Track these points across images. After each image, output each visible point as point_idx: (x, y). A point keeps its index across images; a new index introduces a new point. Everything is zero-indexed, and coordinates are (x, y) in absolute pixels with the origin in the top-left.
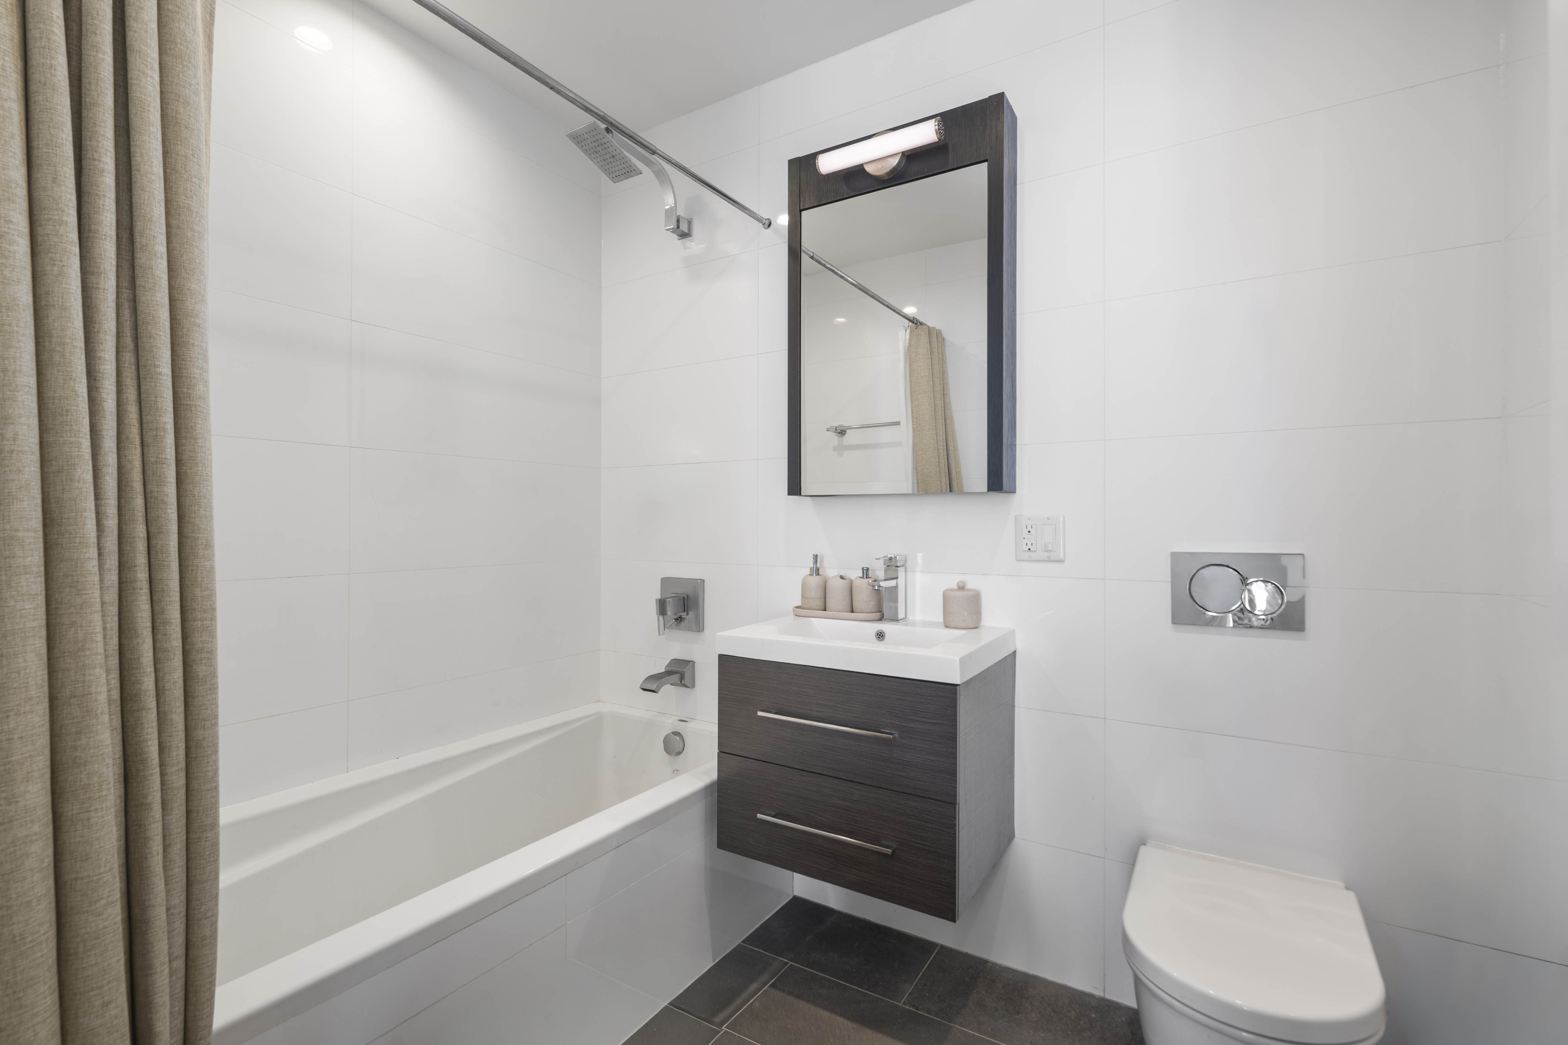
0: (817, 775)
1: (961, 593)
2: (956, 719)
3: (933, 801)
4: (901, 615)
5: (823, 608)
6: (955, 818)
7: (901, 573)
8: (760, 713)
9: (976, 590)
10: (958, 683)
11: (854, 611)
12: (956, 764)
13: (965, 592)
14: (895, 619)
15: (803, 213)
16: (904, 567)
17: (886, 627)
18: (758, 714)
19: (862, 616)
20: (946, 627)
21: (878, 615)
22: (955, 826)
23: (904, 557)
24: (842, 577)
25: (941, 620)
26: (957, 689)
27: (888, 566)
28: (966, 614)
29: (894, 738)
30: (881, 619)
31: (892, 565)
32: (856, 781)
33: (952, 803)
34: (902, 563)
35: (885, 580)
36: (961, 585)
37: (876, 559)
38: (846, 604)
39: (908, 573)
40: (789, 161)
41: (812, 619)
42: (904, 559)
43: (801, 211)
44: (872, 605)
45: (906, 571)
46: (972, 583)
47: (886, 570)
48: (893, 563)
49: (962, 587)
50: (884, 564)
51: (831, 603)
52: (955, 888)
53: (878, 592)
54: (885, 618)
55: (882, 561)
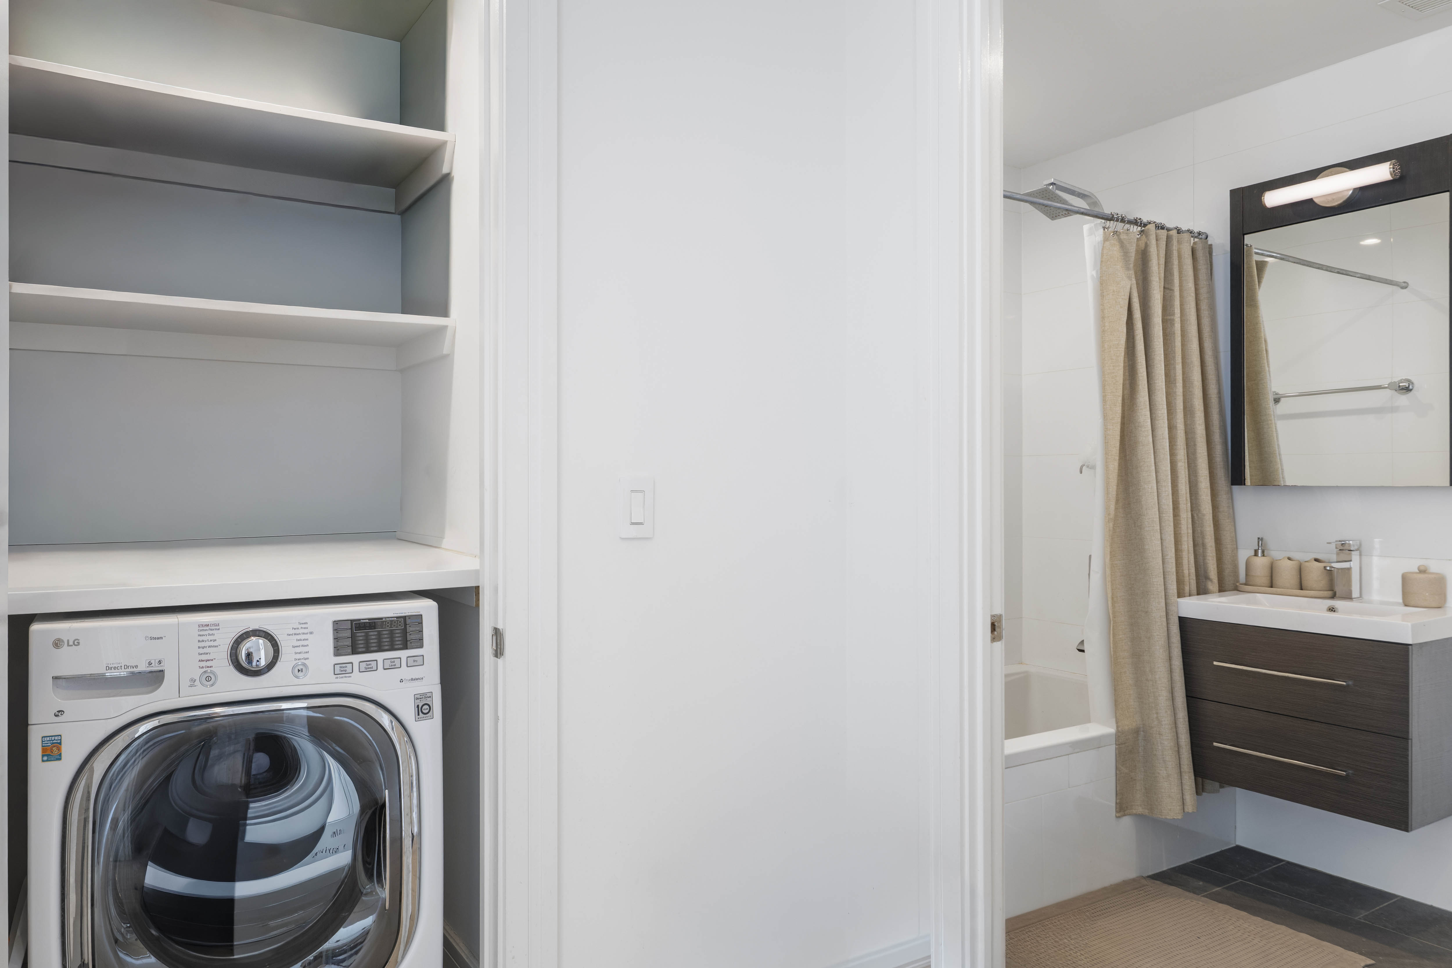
0: (1272, 714)
1: (1422, 576)
2: (1408, 672)
3: (1387, 736)
4: (1355, 594)
5: (1270, 585)
6: (1408, 750)
7: (1355, 556)
8: (1215, 663)
9: (1439, 574)
10: (1410, 643)
11: (1303, 588)
12: (1408, 707)
13: (1426, 575)
14: (1348, 597)
15: (1245, 236)
16: (1358, 551)
17: (1337, 603)
18: (1214, 664)
19: (1312, 593)
20: (1406, 605)
21: (1330, 593)
22: (1408, 756)
23: (1358, 542)
24: (1289, 559)
25: (1401, 601)
26: (1409, 648)
27: (1340, 550)
28: (1427, 594)
29: (1348, 686)
30: (1333, 597)
31: (1344, 549)
32: (1310, 719)
33: (1403, 737)
34: (1356, 547)
35: (1337, 562)
36: (1422, 568)
37: (1327, 543)
38: (1294, 581)
39: (1363, 558)
40: (1231, 191)
41: (1258, 594)
42: (1358, 544)
43: (1244, 235)
44: (1323, 583)
45: (1360, 555)
46: (1435, 567)
47: (1338, 554)
48: (1346, 547)
49: (1422, 571)
50: (1336, 548)
51: (1279, 580)
52: (1408, 805)
53: (1330, 573)
54: (1337, 596)
55: (1333, 546)
